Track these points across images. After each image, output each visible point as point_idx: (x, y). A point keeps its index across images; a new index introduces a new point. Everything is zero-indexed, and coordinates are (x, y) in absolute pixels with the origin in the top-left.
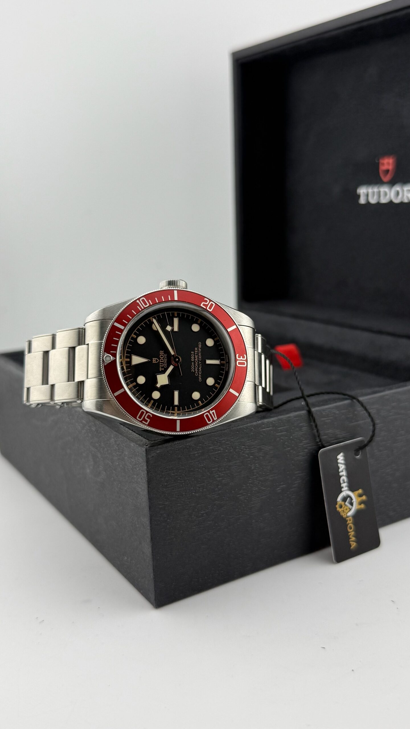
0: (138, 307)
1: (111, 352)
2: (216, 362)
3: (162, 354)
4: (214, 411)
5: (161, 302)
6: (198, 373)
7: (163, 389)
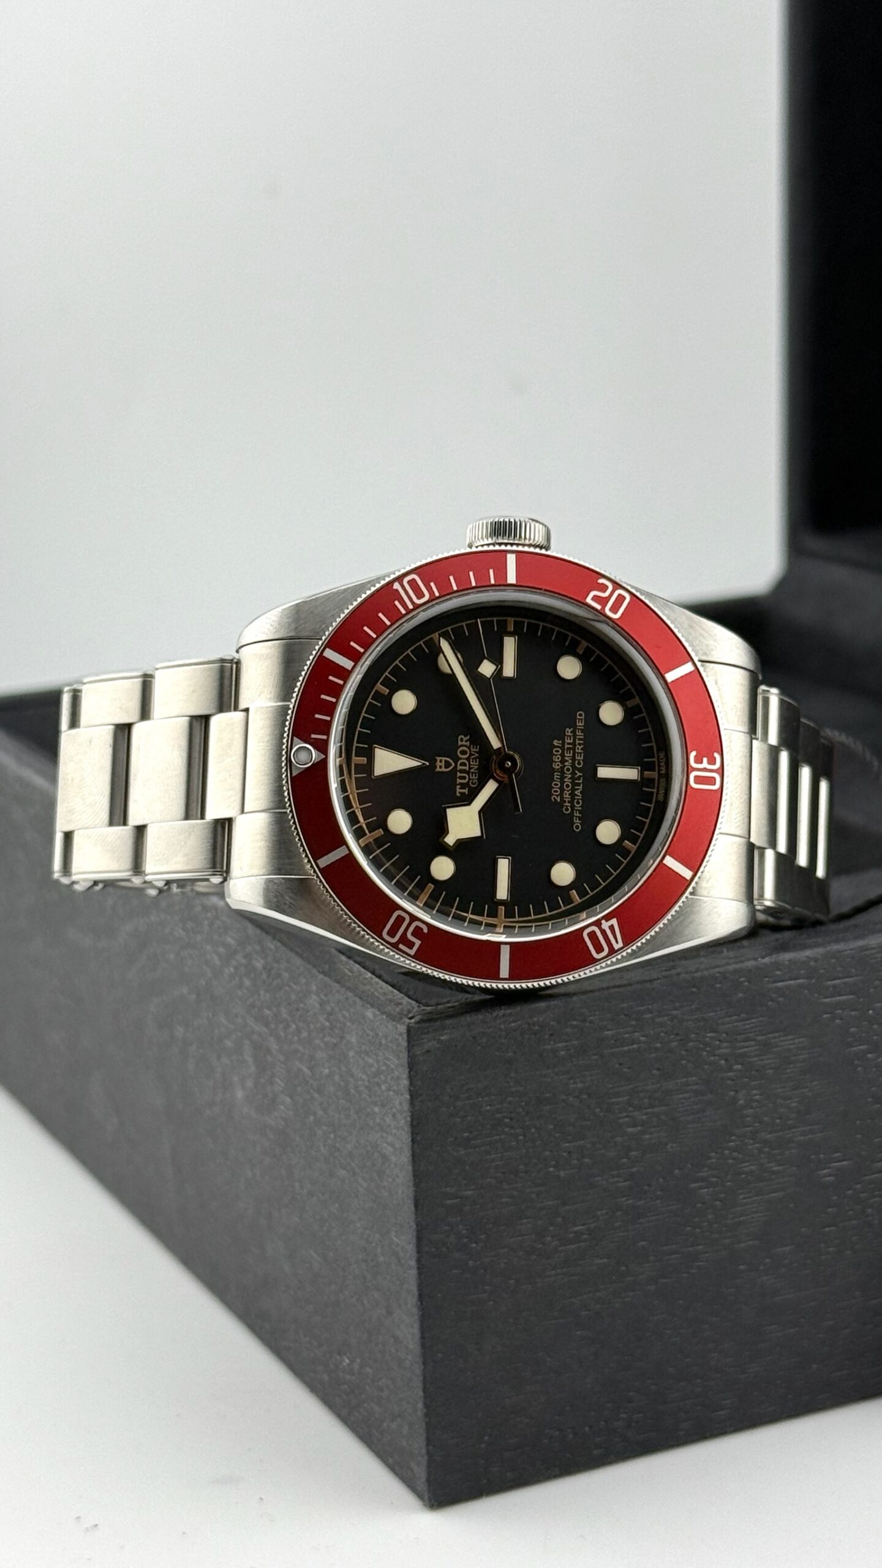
0: (397, 603)
1: (313, 736)
2: (629, 773)
3: (466, 746)
4: (614, 922)
5: (465, 589)
6: (573, 807)
7: (462, 851)
